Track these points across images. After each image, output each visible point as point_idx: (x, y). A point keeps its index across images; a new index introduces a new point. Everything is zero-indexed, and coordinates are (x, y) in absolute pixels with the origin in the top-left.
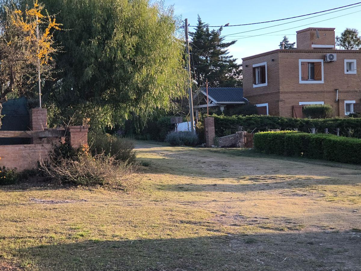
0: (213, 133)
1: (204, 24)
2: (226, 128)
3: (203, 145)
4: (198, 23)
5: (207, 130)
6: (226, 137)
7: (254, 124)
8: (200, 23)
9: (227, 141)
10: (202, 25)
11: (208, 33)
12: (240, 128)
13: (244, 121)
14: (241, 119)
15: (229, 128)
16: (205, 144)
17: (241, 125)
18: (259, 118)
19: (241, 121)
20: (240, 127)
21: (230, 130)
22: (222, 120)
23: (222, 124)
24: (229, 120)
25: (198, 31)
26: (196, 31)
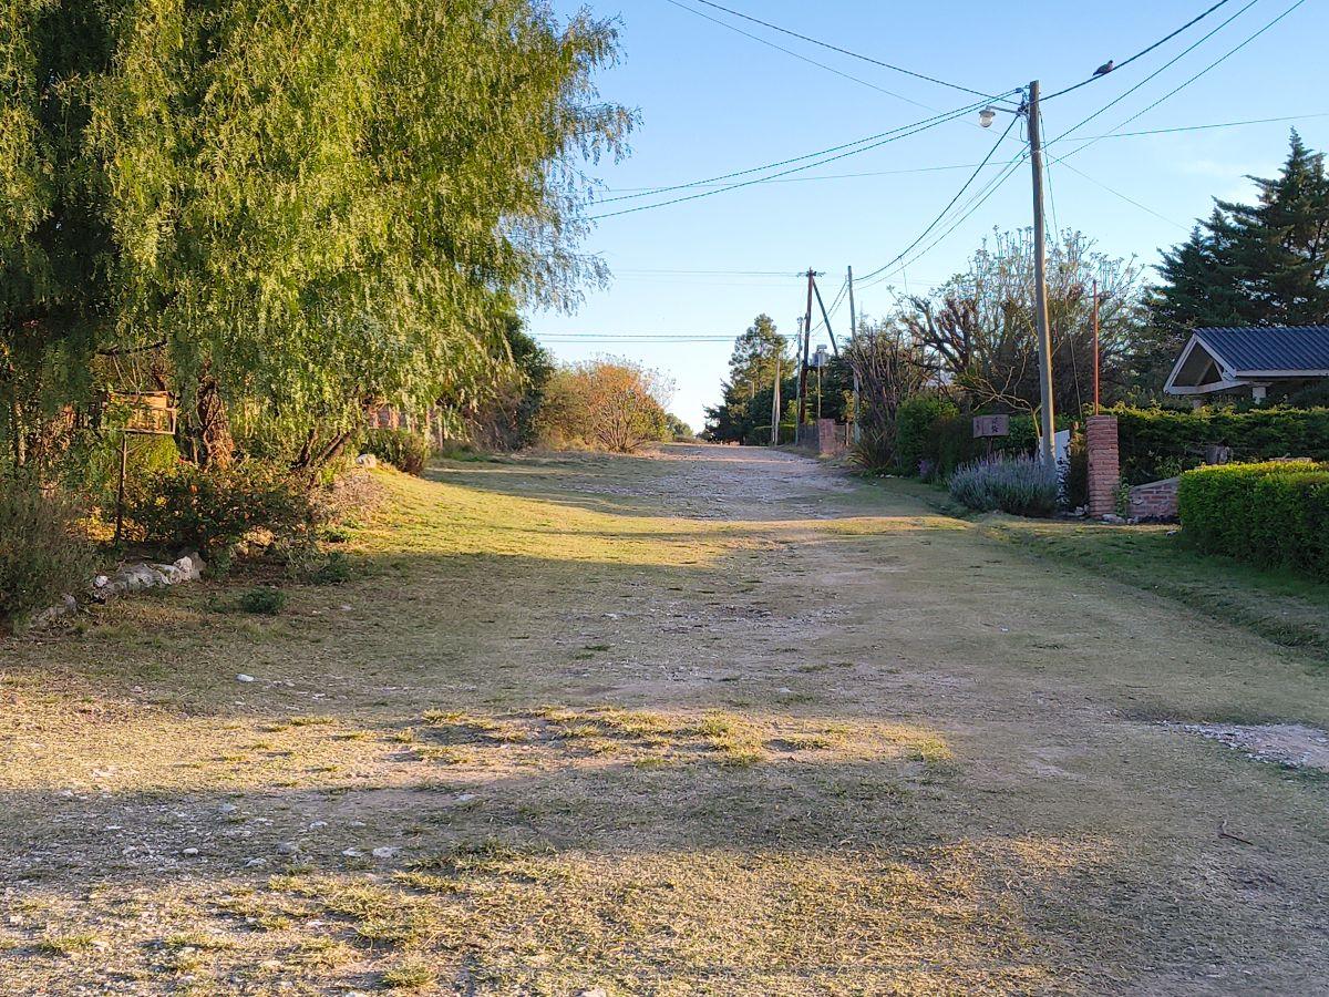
0: (1112, 472)
1: (1309, 155)
2: (1165, 454)
3: (1079, 511)
4: (1291, 151)
5: (1090, 458)
6: (1160, 487)
7: (1278, 440)
8: (1298, 152)
9: (1163, 501)
10: (1304, 158)
11: (1319, 178)
12: (1219, 455)
13: (1242, 431)
14: (1226, 422)
15: (1175, 454)
16: (1086, 507)
17: (1225, 444)
18: (1304, 417)
19: (1223, 429)
20: (1218, 448)
21: (1180, 461)
22: (1151, 425)
23: (1151, 439)
24: (1176, 427)
25: (1290, 175)
26: (1283, 176)
